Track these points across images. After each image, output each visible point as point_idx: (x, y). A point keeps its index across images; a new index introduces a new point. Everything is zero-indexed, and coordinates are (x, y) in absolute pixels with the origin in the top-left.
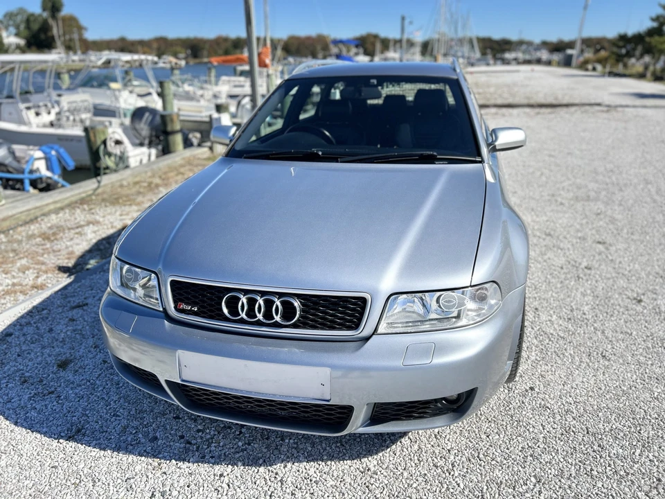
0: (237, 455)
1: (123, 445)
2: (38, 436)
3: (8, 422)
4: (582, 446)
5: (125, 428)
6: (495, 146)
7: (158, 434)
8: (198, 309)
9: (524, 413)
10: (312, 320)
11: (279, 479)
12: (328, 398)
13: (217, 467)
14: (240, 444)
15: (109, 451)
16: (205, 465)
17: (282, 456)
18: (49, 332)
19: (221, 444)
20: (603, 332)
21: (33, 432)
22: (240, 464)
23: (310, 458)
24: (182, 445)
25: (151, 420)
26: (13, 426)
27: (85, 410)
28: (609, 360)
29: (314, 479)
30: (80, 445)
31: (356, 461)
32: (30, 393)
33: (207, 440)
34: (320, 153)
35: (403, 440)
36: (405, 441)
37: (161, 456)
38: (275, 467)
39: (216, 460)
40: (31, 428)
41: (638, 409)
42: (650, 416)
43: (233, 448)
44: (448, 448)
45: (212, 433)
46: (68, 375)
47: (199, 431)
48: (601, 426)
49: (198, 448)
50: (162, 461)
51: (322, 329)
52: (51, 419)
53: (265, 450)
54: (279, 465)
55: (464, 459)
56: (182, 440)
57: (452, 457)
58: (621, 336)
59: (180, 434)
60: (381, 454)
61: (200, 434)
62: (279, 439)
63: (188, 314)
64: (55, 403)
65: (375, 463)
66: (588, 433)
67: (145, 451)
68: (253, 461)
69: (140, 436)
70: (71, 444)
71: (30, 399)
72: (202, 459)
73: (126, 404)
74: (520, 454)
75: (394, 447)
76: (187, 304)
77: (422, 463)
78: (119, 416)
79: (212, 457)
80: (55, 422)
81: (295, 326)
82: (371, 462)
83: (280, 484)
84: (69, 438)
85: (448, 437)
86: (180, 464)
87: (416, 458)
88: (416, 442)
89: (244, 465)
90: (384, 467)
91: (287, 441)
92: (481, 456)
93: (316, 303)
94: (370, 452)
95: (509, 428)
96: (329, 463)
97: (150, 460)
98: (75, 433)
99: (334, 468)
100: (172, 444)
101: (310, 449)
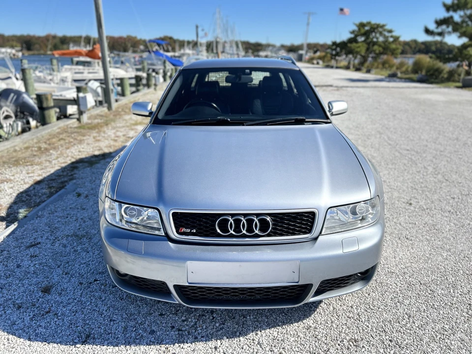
0: (219, 333)
1: (132, 340)
2: (55, 345)
3: (22, 340)
4: (422, 292)
5: (125, 328)
6: (332, 113)
7: (153, 328)
8: (196, 230)
9: (382, 277)
10: (280, 230)
11: (257, 343)
12: (297, 281)
13: (210, 343)
14: (217, 325)
15: (122, 346)
16: (200, 343)
17: (251, 328)
18: (17, 267)
19: (204, 327)
20: (400, 224)
21: (49, 343)
22: (225, 338)
23: (270, 325)
24: (177, 333)
25: (143, 319)
26: (28, 342)
27: (84, 320)
28: (411, 240)
29: (280, 339)
30: (95, 346)
31: (300, 323)
32: (29, 316)
33: (193, 326)
34: (229, 120)
35: (321, 305)
37: (164, 342)
38: (250, 335)
39: (207, 338)
40: (45, 340)
41: (440, 267)
42: (448, 269)
43: (213, 328)
44: (350, 305)
45: (194, 321)
46: (53, 297)
47: (183, 321)
48: (426, 279)
49: (189, 332)
50: (167, 346)
51: (287, 235)
52: (59, 331)
53: (237, 326)
54: (251, 334)
55: (362, 311)
56: (174, 329)
57: (356, 310)
58: (410, 226)
59: (170, 325)
60: (313, 316)
61: (186, 323)
62: (242, 317)
63: (188, 235)
64: (56, 319)
65: (312, 321)
66: (421, 284)
67: (150, 341)
68: (232, 335)
69: (140, 331)
70: (87, 346)
71: (31, 319)
72: (196, 339)
73: (117, 311)
74: (392, 302)
75: (318, 310)
77: (340, 317)
78: (116, 321)
79: (202, 337)
80: (63, 333)
81: (269, 235)
82: (309, 321)
83: (259, 346)
84: (84, 343)
85: (346, 299)
86: (182, 345)
87: (335, 314)
88: (330, 305)
89: (227, 338)
90: (319, 323)
91: (248, 317)
92: (372, 307)
93: (282, 219)
94: (306, 316)
95: (378, 288)
96: (284, 326)
97: (158, 347)
98: (86, 339)
99: (289, 330)
100: (168, 333)
101: (266, 320)
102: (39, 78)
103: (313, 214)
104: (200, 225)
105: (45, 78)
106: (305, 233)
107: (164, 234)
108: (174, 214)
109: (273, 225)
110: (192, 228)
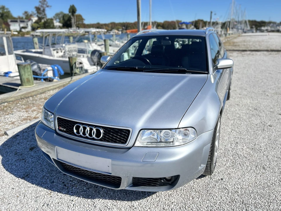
0: (82, 193)
1: (40, 183)
2: (13, 176)
3: (4, 169)
4: (237, 209)
5: (44, 176)
6: (217, 67)
7: (55, 181)
8: (66, 130)
9: (214, 190)
10: (108, 138)
11: (95, 205)
12: (111, 172)
13: (72, 197)
14: (85, 188)
15: (34, 185)
16: (68, 195)
17: (99, 196)
18: (32, 135)
19: (77, 187)
20: (267, 157)
21: (11, 174)
22: (81, 197)
23: (111, 198)
24: (62, 186)
25: (54, 174)
26: (6, 171)
27: (32, 167)
28: (265, 170)
29: (109, 207)
30: (25, 181)
31: (129, 202)
32: (16, 159)
33: (72, 185)
34: (137, 68)
35: (153, 195)
36: (154, 196)
37: (52, 189)
38: (95, 200)
39: (73, 194)
40: (11, 172)
41: (272, 195)
42: (278, 199)
43: (81, 190)
44: (172, 201)
45: (76, 182)
46: (32, 153)
47: (70, 181)
48: (250, 201)
49: (68, 188)
50: (52, 191)
51: (111, 142)
52: (20, 169)
53: (93, 192)
54: (97, 199)
55: (178, 207)
56: (63, 184)
57: (173, 206)
58: (276, 159)
59: (63, 181)
60: (141, 200)
61: (71, 182)
62: (101, 188)
63: (63, 132)
64: (23, 164)
65: (138, 204)
66: (243, 203)
67: (47, 187)
68: (87, 196)
69: (48, 180)
70: (22, 180)
71: (15, 161)
72: (68, 193)
73: (48, 167)
74: (206, 208)
75: (148, 198)
76: (62, 127)
77: (158, 207)
78: (44, 171)
79: (72, 193)
80: (20, 171)
81: (101, 140)
82: (136, 203)
83: (94, 207)
84: (23, 178)
85: (174, 197)
86: (59, 194)
87: (156, 204)
88: (159, 197)
89: (83, 198)
90: (141, 206)
91: (104, 189)
92: (187, 207)
93: (109, 131)
94: (137, 199)
95: (204, 196)
96: (117, 201)
97: (48, 191)
98: (26, 176)
99: (119, 204)
100: (58, 185)
101: (112, 194)
102: (116, 44)
103: (129, 131)
104: (68, 127)
105: (120, 45)
106: (123, 143)
107: (54, 129)
108: (58, 118)
109: (104, 134)
110: (64, 128)
